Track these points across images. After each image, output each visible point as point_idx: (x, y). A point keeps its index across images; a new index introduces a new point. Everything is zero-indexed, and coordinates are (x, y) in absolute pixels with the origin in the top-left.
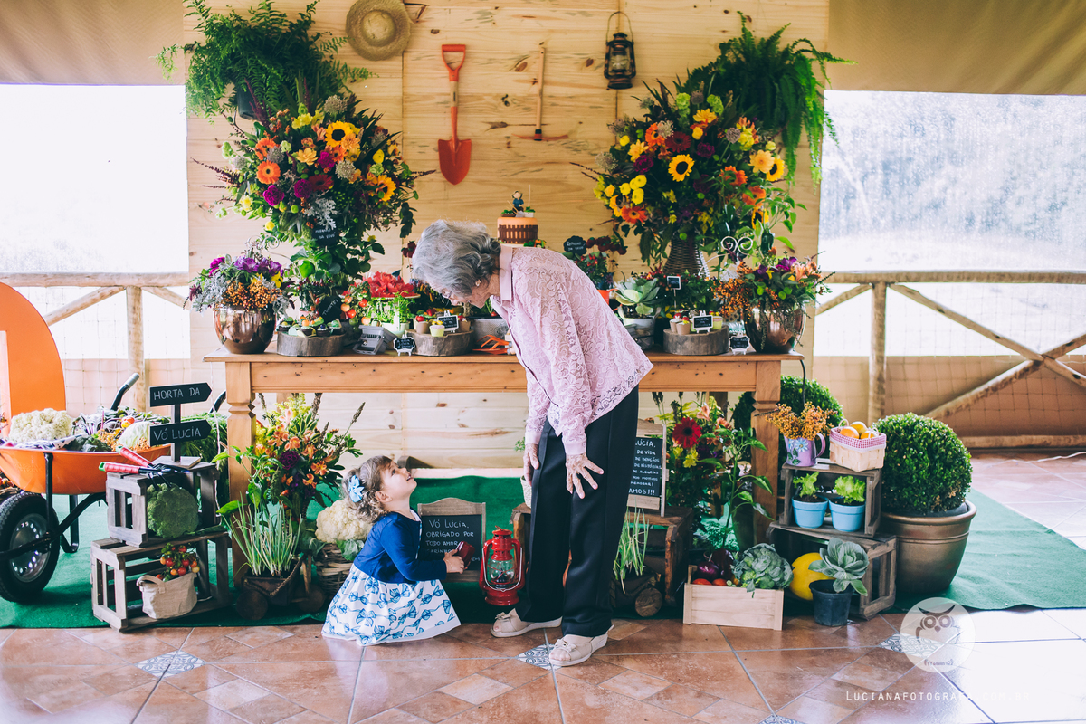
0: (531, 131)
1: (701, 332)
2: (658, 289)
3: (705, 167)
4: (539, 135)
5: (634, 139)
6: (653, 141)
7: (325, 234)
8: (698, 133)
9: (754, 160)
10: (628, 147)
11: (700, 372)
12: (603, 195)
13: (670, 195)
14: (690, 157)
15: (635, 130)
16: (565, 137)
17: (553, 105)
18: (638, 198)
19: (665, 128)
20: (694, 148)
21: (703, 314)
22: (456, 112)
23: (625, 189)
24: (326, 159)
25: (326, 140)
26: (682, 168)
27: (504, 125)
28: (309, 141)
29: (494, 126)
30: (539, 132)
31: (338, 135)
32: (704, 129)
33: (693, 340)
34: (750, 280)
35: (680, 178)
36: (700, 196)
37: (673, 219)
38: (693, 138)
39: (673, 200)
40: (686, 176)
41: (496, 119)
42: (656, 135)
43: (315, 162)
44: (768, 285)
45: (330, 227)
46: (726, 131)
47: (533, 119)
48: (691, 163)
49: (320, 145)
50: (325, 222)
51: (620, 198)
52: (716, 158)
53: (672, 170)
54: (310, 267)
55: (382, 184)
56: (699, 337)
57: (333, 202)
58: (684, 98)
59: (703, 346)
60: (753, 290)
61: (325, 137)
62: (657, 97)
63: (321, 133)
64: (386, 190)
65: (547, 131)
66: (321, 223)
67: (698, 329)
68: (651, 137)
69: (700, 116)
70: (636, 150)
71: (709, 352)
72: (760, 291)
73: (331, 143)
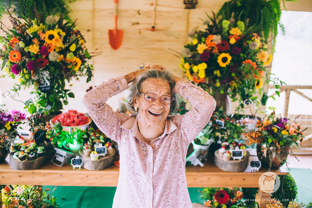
0: (150, 27)
1: (236, 160)
2: (212, 130)
3: (237, 62)
4: (153, 28)
5: (200, 41)
6: (210, 44)
7: (45, 87)
8: (233, 41)
9: (258, 56)
10: (196, 46)
11: (234, 178)
12: (183, 67)
13: (217, 73)
14: (230, 55)
15: (201, 36)
16: (165, 30)
17: (160, 15)
18: (202, 75)
19: (217, 39)
20: (233, 50)
21: (237, 149)
22: (117, 17)
23: (195, 69)
24: (44, 50)
25: (45, 40)
26: (225, 60)
27: (138, 24)
28: (35, 41)
29: (134, 24)
30: (153, 27)
31: (51, 37)
32: (236, 39)
33: (232, 164)
34: (265, 135)
35: (223, 65)
36: (233, 75)
37: (218, 84)
38: (230, 44)
39: (219, 75)
40: (227, 65)
41: (135, 21)
42: (212, 41)
43: (38, 52)
44: (274, 137)
45: (47, 84)
46: (248, 42)
47: (151, 22)
48: (230, 58)
49: (42, 42)
50: (45, 82)
51: (192, 72)
52: (242, 55)
53: (219, 61)
54: (34, 108)
55: (75, 62)
56: (235, 163)
57: (48, 72)
58: (227, 23)
59: (237, 167)
60: (266, 139)
61: (44, 38)
62: (211, 20)
63: (42, 36)
64: (76, 65)
65: (157, 27)
66: (42, 82)
67: (234, 158)
68: (208, 41)
69: (233, 31)
70: (201, 48)
71: (240, 170)
72: (270, 141)
73: (48, 41)
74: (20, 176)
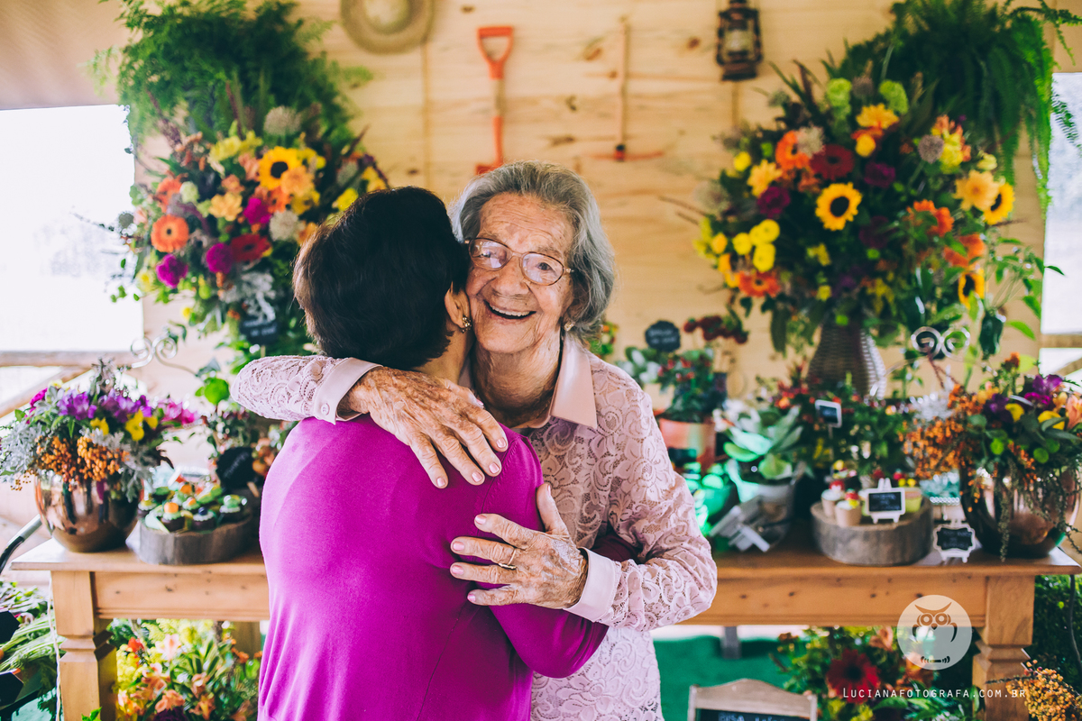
0: (610, 147)
1: (882, 521)
2: (799, 430)
3: (881, 205)
4: (621, 152)
5: (757, 157)
6: (789, 162)
7: (260, 328)
8: (865, 145)
9: (962, 189)
10: (747, 173)
11: (881, 592)
12: (709, 249)
13: (820, 253)
14: (855, 187)
15: (758, 144)
16: (659, 154)
17: (642, 108)
18: (765, 259)
19: (810, 139)
20: (860, 172)
21: (885, 486)
22: (500, 124)
23: (742, 243)
24: (257, 209)
25: (259, 179)
26: (839, 206)
27: (570, 140)
28: (231, 184)
29: (557, 142)
30: (621, 148)
31: (278, 169)
32: (876, 139)
33: (866, 537)
34: (978, 428)
35: (836, 224)
36: (872, 254)
37: (824, 293)
38: (856, 155)
39: (824, 260)
40: (847, 222)
41: (560, 131)
42: (794, 151)
43: (239, 215)
44: (1012, 436)
45: (265, 317)
46: (916, 141)
47: (611, 132)
48: (855, 199)
49: (249, 185)
50: (259, 309)
51: (735, 258)
52: (899, 187)
53: (823, 210)
54: (222, 388)
56: (878, 533)
57: (269, 278)
58: (841, 87)
59: (885, 549)
60: (983, 444)
61: (258, 174)
62: (795, 88)
63: (253, 168)
65: (633, 147)
66: (251, 312)
67: (877, 516)
68: (785, 154)
69: (872, 116)
70: (762, 177)
71: (898, 560)
72: (997, 447)
73: (268, 183)
74: (169, 590)
